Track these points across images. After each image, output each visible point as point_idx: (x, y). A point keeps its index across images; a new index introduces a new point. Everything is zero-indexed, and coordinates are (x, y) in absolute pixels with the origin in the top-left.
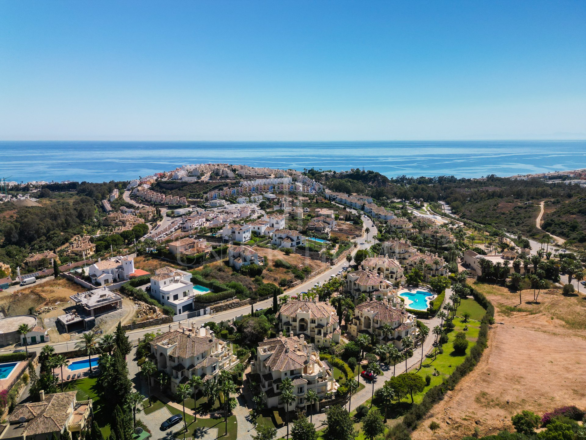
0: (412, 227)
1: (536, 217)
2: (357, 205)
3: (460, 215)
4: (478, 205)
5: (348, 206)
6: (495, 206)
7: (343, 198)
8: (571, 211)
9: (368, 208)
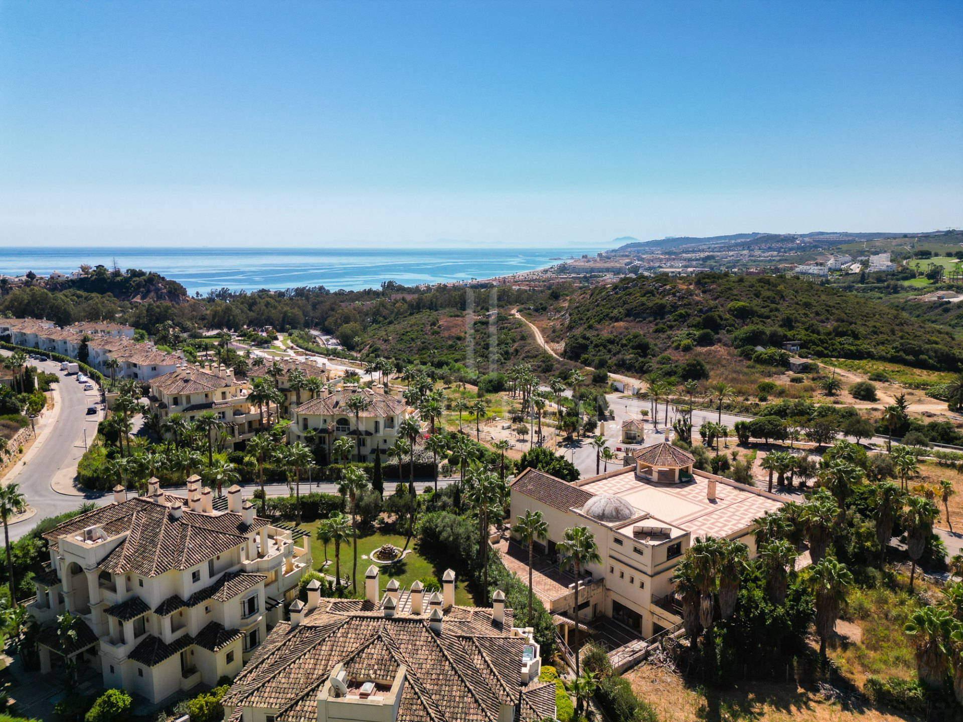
0: (252, 398)
1: (534, 338)
2: (69, 346)
3: (364, 352)
4: (398, 327)
5: (29, 352)
6: (434, 324)
7: (28, 331)
8: (612, 315)
9: (98, 349)
